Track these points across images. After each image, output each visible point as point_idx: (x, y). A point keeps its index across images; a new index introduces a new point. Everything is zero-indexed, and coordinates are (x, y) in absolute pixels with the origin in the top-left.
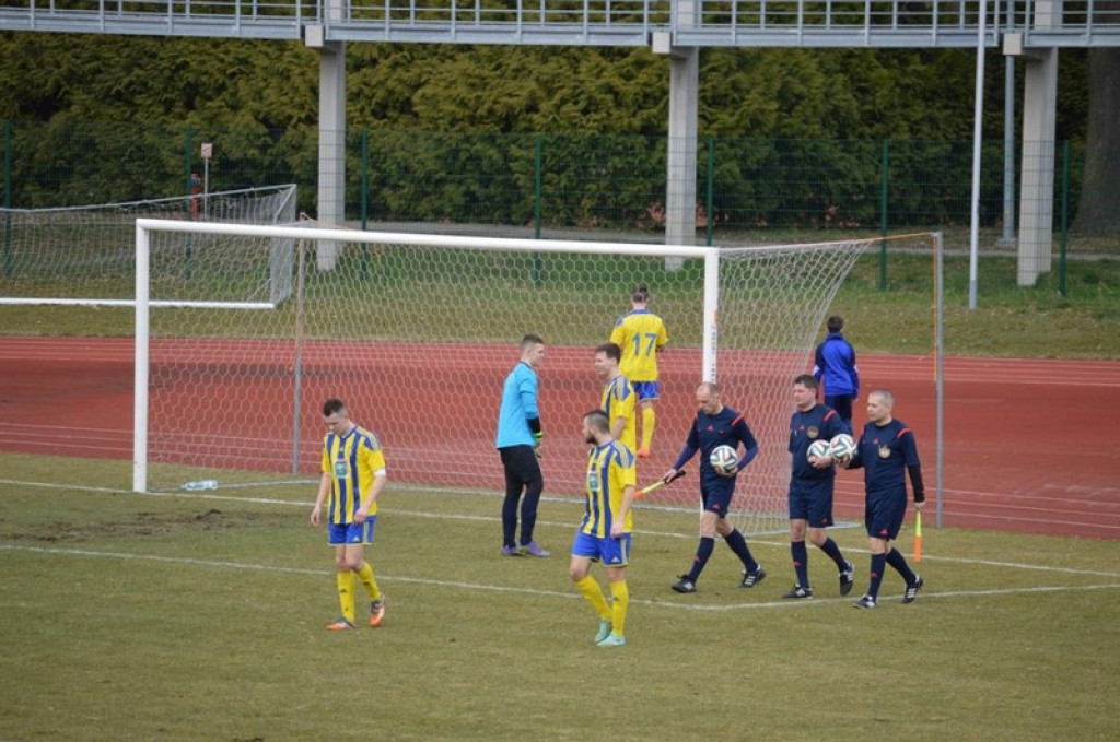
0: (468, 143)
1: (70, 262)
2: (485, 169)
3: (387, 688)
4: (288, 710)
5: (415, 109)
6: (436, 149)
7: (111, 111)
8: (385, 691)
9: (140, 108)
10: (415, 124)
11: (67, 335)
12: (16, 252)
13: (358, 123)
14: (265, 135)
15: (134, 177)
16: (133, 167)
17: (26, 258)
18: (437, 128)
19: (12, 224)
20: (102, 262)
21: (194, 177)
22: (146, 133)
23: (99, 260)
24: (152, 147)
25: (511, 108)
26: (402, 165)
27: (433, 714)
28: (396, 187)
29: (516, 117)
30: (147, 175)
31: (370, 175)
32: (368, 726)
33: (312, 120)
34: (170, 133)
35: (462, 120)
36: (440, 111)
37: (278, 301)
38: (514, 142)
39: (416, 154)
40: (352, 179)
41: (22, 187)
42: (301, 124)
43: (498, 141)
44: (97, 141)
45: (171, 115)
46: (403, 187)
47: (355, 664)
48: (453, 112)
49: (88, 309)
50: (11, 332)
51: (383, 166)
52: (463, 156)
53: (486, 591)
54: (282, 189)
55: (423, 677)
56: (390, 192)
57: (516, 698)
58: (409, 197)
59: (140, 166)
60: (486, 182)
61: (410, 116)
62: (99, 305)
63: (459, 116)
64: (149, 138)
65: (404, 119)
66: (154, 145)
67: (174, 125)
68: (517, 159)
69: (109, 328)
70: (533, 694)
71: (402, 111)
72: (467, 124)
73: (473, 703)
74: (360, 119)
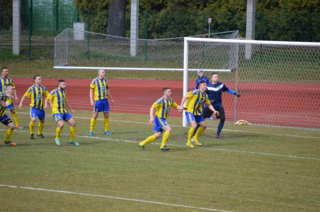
0: (297, 16)
1: (165, 57)
2: (303, 25)
3: (264, 187)
4: (231, 193)
5: (280, 5)
6: (286, 18)
7: (180, 8)
8: (264, 188)
9: (189, 7)
10: (280, 11)
11: (164, 80)
12: (148, 54)
13: (261, 10)
14: (230, 15)
15: (187, 30)
16: (187, 27)
17: (151, 55)
18: (287, 12)
19: (147, 44)
20: (175, 57)
21: (205, 29)
22: (191, 16)
23: (174, 56)
24: (193, 20)
25: (312, 4)
26: (275, 24)
27: (279, 196)
28: (272, 32)
29: (314, 8)
30: (190, 29)
31: (264, 28)
32: (257, 199)
33: (245, 10)
34: (198, 15)
35: (295, 9)
36: (288, 6)
37: (231, 69)
38: (314, 16)
39: (279, 21)
40: (258, 29)
41: (151, 33)
42: (241, 11)
43: (308, 16)
44: (175, 18)
45: (199, 9)
46: (275, 32)
47: (254, 180)
48: (292, 6)
49: (170, 72)
50: (146, 79)
51: (268, 25)
52: (296, 21)
53: (298, 159)
54: (234, 32)
55: (276, 184)
56: (271, 33)
57: (308, 191)
58: (277, 35)
59: (189, 27)
60: (303, 29)
61: (278, 8)
62: (174, 71)
63: (295, 7)
64: (192, 17)
65: (276, 9)
66: (193, 19)
67: (200, 12)
68: (314, 21)
69: (178, 77)
70: (314, 190)
71: (275, 6)
72: (297, 10)
73: (293, 193)
74: (261, 9)
